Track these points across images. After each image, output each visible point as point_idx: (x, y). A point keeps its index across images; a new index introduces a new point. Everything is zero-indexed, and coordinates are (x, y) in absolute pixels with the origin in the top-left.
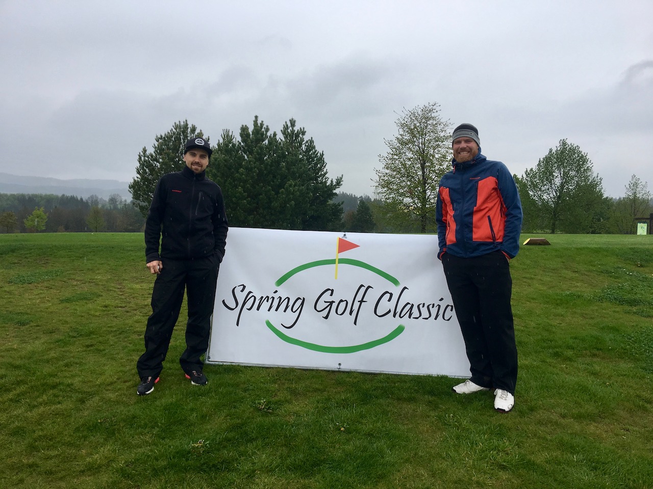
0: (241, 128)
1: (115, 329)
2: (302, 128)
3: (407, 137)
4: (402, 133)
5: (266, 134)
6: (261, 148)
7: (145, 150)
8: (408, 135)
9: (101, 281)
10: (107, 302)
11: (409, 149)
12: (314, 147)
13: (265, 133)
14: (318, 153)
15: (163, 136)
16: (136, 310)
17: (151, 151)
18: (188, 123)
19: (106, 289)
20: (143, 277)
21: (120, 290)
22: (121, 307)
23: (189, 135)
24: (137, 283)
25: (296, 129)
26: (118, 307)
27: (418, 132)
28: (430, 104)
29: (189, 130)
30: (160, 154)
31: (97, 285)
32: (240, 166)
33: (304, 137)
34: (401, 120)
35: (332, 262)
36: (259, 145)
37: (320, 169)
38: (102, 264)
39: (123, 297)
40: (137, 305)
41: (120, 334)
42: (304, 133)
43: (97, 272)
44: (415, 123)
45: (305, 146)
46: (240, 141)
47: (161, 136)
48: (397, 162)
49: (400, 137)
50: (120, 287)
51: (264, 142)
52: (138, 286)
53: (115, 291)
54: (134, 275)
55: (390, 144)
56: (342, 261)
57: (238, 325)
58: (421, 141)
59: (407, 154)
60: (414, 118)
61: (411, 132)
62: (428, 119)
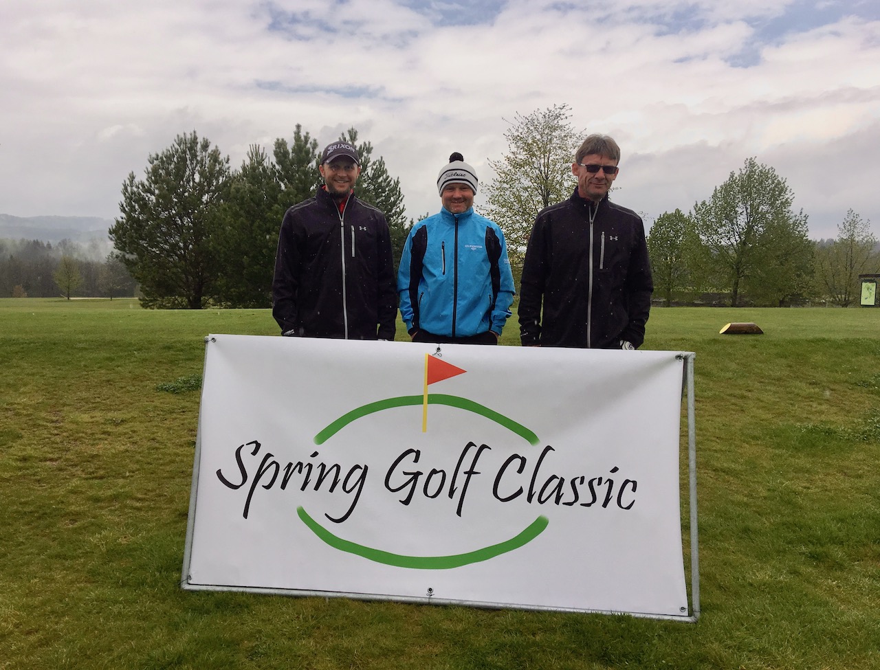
0: (276, 143)
1: (31, 508)
2: (367, 143)
3: (522, 156)
4: (515, 150)
5: (313, 153)
6: (306, 174)
7: (132, 178)
8: (525, 153)
9: (25, 407)
10: (30, 451)
11: (526, 173)
12: (384, 172)
13: (311, 150)
14: (391, 181)
15: (160, 155)
16: (76, 465)
17: (142, 177)
18: (197, 135)
19: (31, 423)
20: (98, 400)
21: (53, 425)
22: (51, 460)
23: (198, 154)
24: (85, 412)
25: (358, 143)
26: (46, 460)
27: (539, 148)
28: (557, 107)
29: (199, 146)
30: (155, 182)
31: (17, 414)
32: (275, 199)
33: (370, 155)
34: (514, 131)
35: (417, 400)
36: (302, 168)
37: (394, 204)
38: (33, 374)
39: (58, 439)
40: (78, 454)
41: (39, 518)
42: (369, 150)
43: (22, 390)
44: (534, 135)
45: (372, 169)
46: (274, 163)
47: (158, 156)
48: (508, 193)
49: (512, 156)
50: (55, 419)
51: (310, 165)
52: (86, 417)
53: (46, 427)
54: (84, 394)
55: (496, 165)
56: (434, 399)
57: (245, 515)
58: (542, 161)
59: (522, 180)
60: (532, 128)
61: (529, 149)
62: (553, 129)
